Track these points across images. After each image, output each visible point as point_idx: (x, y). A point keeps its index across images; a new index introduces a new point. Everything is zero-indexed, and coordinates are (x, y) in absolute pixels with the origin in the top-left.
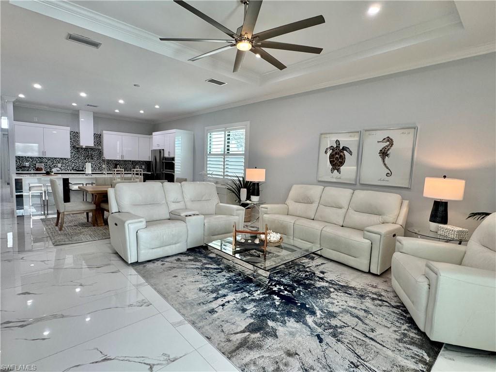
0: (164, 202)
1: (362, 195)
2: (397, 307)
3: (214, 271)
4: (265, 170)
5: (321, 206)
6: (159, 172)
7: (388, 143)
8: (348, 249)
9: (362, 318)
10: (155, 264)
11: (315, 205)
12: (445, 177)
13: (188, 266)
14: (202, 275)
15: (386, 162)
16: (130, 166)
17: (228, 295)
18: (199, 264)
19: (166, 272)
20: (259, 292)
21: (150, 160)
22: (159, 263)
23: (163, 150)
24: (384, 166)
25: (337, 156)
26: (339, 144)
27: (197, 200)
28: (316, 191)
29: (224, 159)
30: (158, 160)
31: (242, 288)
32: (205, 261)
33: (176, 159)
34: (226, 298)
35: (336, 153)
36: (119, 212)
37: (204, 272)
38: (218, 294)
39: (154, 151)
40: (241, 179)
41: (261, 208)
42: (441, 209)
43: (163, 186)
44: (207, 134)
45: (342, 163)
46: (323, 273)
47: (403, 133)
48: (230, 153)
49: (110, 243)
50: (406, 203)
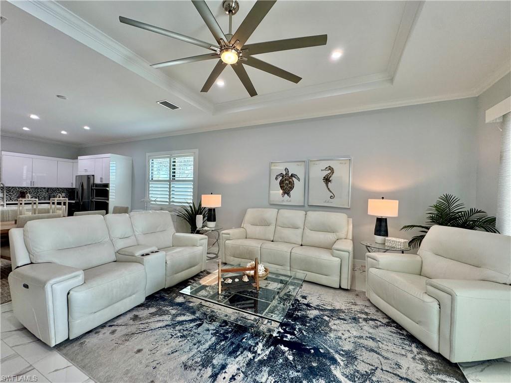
0: (107, 239)
1: (314, 216)
2: (388, 325)
3: (191, 325)
4: (221, 195)
5: (278, 228)
6: (87, 200)
7: (330, 171)
8: (320, 269)
9: (376, 349)
10: (101, 335)
11: (272, 228)
12: (383, 198)
13: (153, 326)
14: (178, 337)
15: (329, 187)
16: (44, 194)
17: (227, 365)
18: (167, 319)
19: (122, 346)
20: (260, 345)
21: (74, 187)
22: (107, 330)
23: (93, 176)
24: (328, 190)
25: (287, 182)
26: (288, 172)
27: (151, 232)
28: (271, 213)
29: (170, 185)
30: (85, 187)
31: (239, 346)
32: (174, 312)
33: (110, 185)
34: (227, 370)
35: (286, 180)
36: (32, 263)
37: (179, 331)
38: (214, 366)
39: (79, 178)
40: (192, 205)
41: (222, 234)
42: (383, 224)
43: (105, 219)
44: (149, 161)
45: (292, 188)
46: (304, 297)
47: (341, 163)
48: (176, 179)
49: (11, 311)
50: (351, 220)
